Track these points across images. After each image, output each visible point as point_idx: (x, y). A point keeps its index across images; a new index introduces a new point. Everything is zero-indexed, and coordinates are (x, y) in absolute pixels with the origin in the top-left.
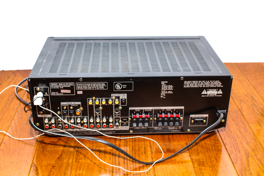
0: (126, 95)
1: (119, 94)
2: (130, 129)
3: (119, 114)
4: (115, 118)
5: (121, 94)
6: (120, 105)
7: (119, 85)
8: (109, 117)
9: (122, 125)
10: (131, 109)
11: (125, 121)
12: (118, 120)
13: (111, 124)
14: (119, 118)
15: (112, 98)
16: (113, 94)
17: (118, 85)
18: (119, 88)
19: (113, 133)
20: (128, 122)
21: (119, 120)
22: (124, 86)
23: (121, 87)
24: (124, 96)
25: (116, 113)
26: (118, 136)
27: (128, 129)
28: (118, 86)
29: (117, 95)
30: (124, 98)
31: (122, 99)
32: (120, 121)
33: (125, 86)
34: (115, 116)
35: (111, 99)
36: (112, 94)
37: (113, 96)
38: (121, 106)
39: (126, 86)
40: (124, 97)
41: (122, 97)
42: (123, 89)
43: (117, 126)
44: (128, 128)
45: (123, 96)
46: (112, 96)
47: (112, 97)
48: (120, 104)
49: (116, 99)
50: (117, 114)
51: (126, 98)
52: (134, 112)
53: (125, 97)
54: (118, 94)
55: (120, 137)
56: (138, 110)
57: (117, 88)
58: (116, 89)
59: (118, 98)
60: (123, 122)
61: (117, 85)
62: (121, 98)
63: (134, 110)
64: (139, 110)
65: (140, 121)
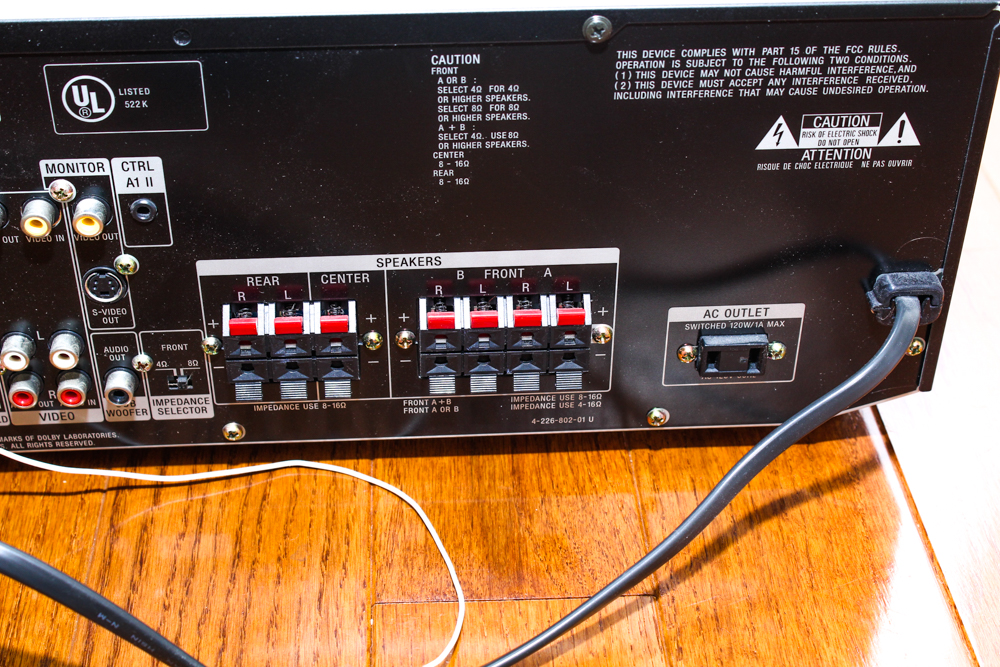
0: (156, 163)
1: (105, 161)
2: (222, 416)
3: (124, 311)
4: (101, 342)
5: (117, 162)
6: (123, 242)
7: (92, 86)
8: (51, 334)
9: (160, 384)
10: (206, 268)
11: (177, 360)
12: (126, 349)
13: (76, 385)
14: (129, 341)
15: (48, 190)
16: (50, 162)
17: (84, 88)
18: (96, 109)
19: (98, 442)
20: (202, 364)
21: (133, 353)
22: (129, 98)
23: (104, 101)
24: (142, 175)
25: (99, 306)
26: (148, 469)
27: (210, 414)
28: (86, 98)
29: (85, 167)
30: (143, 189)
31: (127, 199)
32: (143, 358)
33: (138, 97)
34: (96, 322)
35: (47, 198)
36: (43, 163)
37: (59, 173)
38: (127, 251)
39: (147, 90)
40: (142, 182)
41: (130, 182)
42: (121, 117)
43: (118, 393)
44: (204, 410)
45: (133, 175)
46: (44, 174)
47: (49, 180)
48: (121, 234)
49: (78, 198)
50: (111, 311)
51: (160, 186)
52: (241, 296)
53: (149, 182)
54: (95, 161)
55: (163, 473)
56: (267, 281)
57: (75, 108)
58: (67, 122)
59: (100, 186)
60: (162, 365)
61: (75, 89)
62: (120, 187)
63: (239, 281)
64: (276, 281)
65: (288, 360)
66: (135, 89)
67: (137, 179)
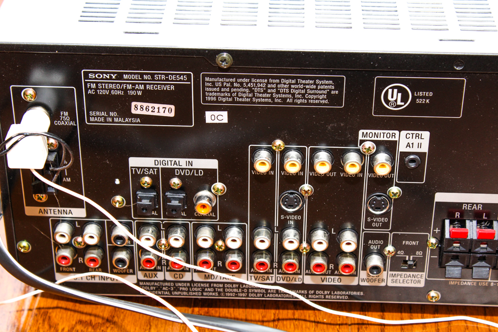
0: (426, 135)
1: (397, 132)
2: (429, 286)
3: (386, 220)
4: (368, 237)
5: (404, 133)
6: (396, 180)
7: (400, 90)
8: (340, 230)
9: (397, 264)
10: (441, 197)
11: (410, 250)
12: (382, 242)
13: (349, 261)
14: (384, 238)
15: (360, 147)
16: (365, 131)
17: (396, 91)
18: (399, 103)
19: (350, 297)
20: (424, 254)
21: (386, 245)
22: (419, 97)
23: (404, 99)
24: (416, 141)
25: (372, 215)
26: (374, 313)
27: (422, 285)
28: (394, 96)
29: (384, 135)
30: (415, 149)
31: (404, 155)
32: (390, 248)
33: (425, 97)
34: (368, 225)
35: (358, 151)
36: (361, 132)
37: (368, 137)
38: (397, 185)
39: (431, 94)
40: (416, 145)
41: (408, 145)
42: (414, 108)
43: (375, 268)
44: (419, 282)
45: (410, 141)
46: (360, 137)
47: (362, 141)
48: (396, 175)
49: (377, 152)
50: (379, 219)
51: (425, 149)
52: (457, 215)
53: (420, 145)
54: (391, 132)
55: (383, 318)
56: (475, 207)
57: (387, 101)
58: (381, 109)
59: (390, 147)
60: (401, 253)
61: (390, 91)
62: (402, 148)
63: (458, 206)
64: (480, 207)
65: (481, 255)
66: (424, 93)
67: (413, 144)
